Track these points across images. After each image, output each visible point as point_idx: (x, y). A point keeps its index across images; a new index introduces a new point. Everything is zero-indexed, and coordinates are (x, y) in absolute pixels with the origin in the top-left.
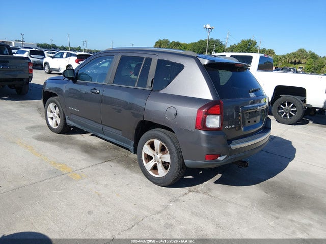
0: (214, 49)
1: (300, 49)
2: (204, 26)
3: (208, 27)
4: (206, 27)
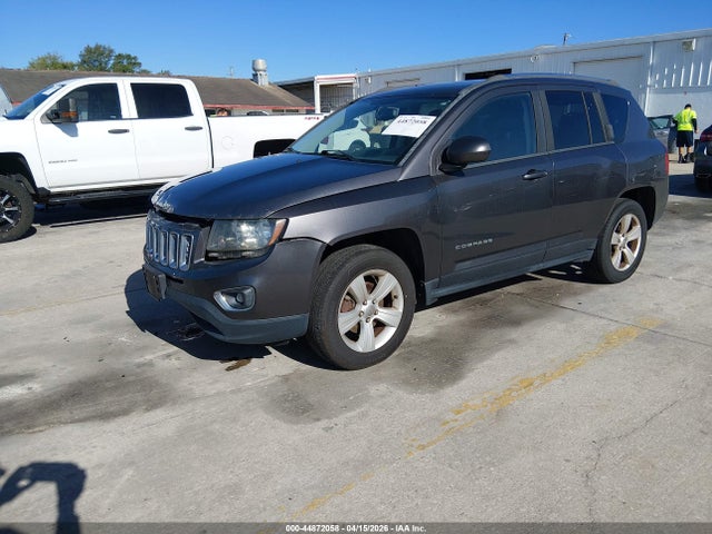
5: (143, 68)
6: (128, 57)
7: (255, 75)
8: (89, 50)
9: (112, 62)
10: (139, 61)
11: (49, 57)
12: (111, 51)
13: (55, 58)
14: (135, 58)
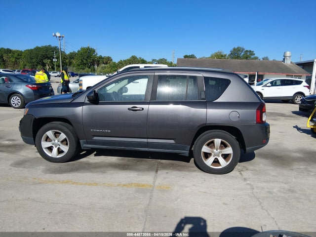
0: (55, 56)
1: (133, 56)
2: (53, 34)
3: (58, 35)
4: (55, 35)
5: (255, 56)
6: (250, 51)
7: (284, 59)
8: (234, 49)
9: (242, 54)
10: (254, 53)
11: (219, 52)
12: (243, 49)
13: (221, 53)
14: (253, 52)
